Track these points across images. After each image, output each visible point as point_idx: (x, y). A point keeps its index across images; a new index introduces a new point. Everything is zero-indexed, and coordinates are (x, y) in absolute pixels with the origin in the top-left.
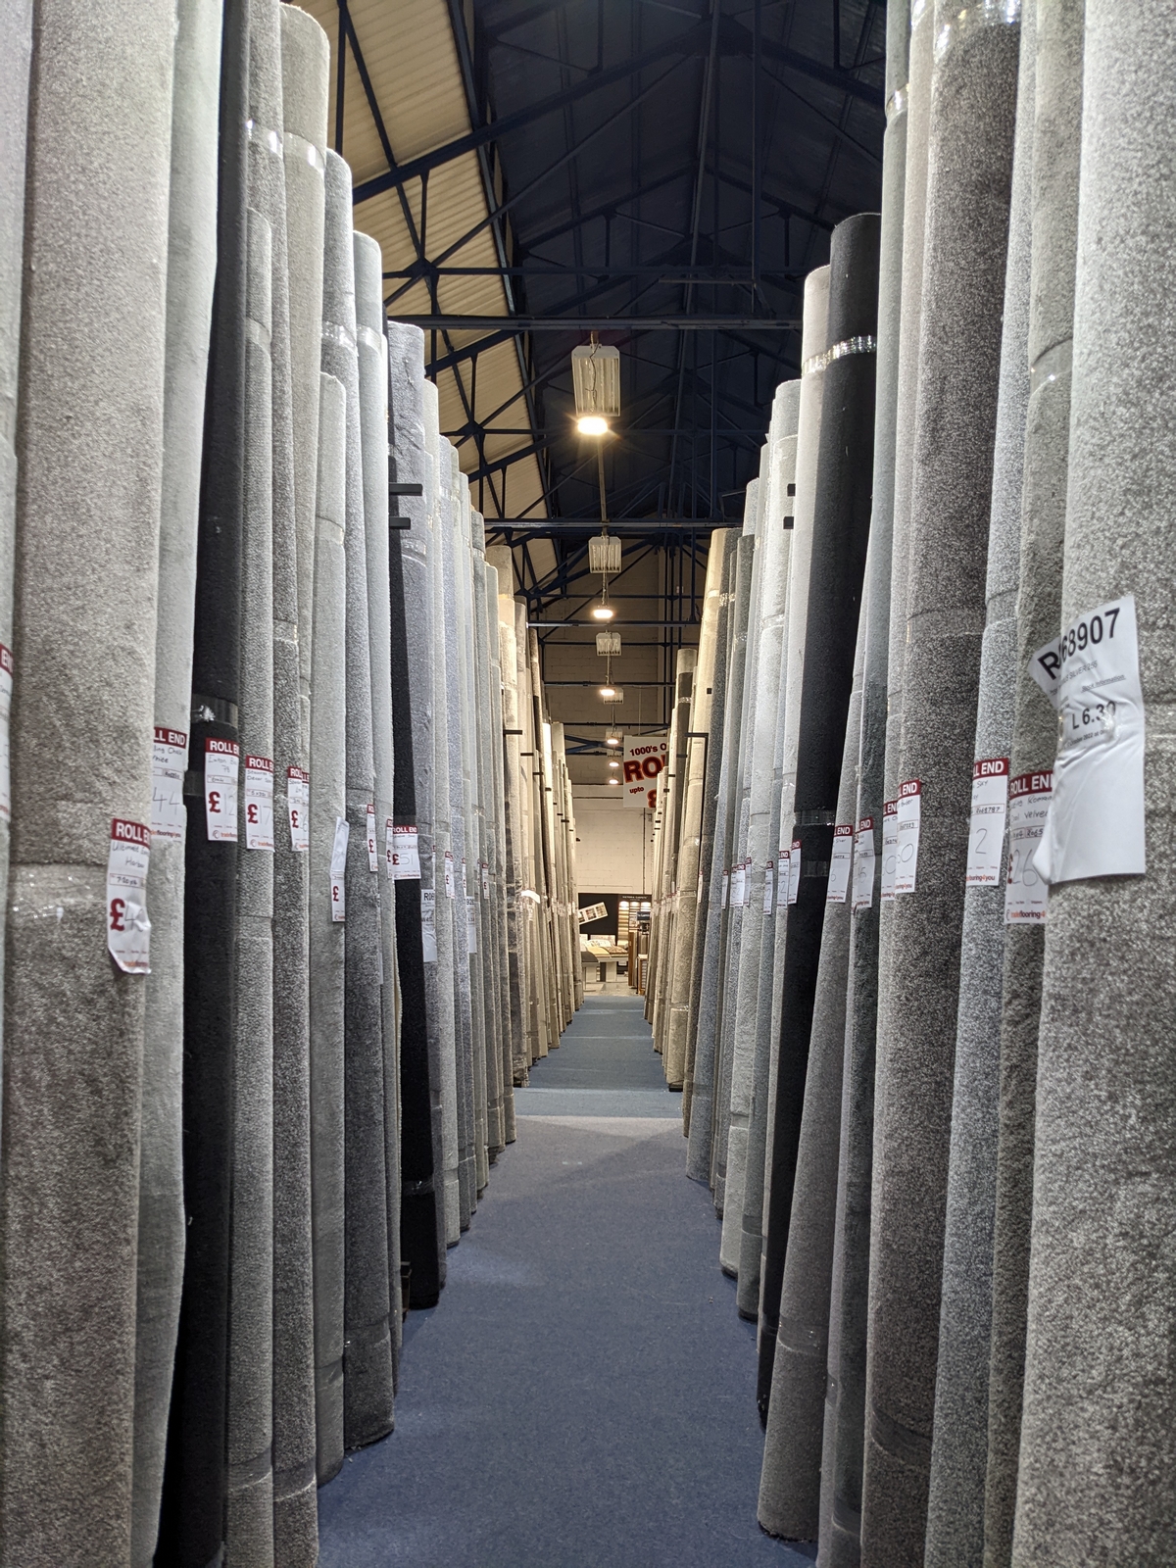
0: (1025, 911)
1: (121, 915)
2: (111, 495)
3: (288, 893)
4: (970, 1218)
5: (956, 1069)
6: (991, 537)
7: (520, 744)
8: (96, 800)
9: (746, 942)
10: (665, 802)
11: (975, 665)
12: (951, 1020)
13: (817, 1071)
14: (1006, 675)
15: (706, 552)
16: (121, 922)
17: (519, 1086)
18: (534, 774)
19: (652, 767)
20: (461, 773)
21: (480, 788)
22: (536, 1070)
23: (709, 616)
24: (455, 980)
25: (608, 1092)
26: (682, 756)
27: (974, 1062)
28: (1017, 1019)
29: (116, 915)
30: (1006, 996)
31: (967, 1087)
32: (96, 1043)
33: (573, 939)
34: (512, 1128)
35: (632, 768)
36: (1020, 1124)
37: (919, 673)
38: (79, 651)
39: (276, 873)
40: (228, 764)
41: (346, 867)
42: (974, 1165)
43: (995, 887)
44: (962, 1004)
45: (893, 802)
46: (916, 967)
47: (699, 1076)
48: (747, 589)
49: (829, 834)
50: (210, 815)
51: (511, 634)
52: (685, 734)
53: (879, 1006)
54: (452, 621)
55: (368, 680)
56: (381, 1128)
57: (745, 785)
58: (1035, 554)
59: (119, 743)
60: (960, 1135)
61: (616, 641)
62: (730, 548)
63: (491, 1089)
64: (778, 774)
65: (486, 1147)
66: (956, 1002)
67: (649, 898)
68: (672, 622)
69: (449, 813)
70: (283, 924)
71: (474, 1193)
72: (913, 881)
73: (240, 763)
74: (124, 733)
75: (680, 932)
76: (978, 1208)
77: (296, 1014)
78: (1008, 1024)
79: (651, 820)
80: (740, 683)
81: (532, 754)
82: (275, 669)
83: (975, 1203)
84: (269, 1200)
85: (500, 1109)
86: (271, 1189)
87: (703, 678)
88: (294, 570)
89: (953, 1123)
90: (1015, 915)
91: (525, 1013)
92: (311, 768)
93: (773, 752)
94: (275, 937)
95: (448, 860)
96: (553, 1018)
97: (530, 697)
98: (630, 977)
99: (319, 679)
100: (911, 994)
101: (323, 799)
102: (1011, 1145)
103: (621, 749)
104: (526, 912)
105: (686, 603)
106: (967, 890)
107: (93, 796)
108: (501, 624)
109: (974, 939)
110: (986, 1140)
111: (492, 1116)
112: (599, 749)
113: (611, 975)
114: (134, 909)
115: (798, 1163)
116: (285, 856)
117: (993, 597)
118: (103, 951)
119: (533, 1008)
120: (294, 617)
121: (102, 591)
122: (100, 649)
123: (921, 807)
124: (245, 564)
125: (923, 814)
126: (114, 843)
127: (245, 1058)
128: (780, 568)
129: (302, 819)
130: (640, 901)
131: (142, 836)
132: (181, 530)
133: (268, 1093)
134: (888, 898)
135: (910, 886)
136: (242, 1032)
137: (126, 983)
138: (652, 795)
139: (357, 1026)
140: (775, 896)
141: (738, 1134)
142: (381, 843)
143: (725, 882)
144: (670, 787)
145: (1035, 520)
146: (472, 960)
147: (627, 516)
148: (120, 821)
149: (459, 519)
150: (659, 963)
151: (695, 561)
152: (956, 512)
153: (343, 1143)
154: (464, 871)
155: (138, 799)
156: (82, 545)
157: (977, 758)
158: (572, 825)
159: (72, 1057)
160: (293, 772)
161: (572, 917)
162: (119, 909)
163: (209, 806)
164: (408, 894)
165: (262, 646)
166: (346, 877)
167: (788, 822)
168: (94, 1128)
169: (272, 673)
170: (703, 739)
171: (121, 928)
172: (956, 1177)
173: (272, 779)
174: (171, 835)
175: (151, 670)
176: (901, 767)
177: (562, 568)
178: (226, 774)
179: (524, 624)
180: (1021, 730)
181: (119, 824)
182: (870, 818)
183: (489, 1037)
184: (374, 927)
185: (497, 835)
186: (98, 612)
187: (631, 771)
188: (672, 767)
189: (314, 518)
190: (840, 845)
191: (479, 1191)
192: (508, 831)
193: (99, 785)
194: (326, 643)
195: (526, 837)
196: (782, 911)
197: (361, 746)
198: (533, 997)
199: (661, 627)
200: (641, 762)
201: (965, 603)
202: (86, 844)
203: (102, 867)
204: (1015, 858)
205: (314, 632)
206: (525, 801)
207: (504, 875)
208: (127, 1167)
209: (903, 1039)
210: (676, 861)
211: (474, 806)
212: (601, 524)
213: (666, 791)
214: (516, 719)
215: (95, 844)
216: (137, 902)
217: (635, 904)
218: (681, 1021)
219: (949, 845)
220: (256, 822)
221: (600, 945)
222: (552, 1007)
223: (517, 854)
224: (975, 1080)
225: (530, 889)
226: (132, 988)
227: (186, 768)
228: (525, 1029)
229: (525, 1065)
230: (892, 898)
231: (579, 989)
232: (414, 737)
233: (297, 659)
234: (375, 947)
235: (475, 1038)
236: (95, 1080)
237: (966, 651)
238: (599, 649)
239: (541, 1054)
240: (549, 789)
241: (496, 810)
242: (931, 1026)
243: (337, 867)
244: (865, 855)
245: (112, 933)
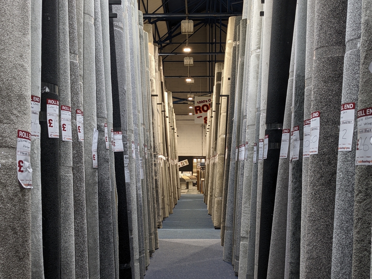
0: (364, 160)
1: (22, 166)
2: (13, 5)
3: (78, 157)
4: (341, 275)
5: (335, 220)
6: (348, 18)
7: (157, 100)
8: (11, 123)
9: (246, 174)
10: (211, 121)
11: (341, 67)
12: (333, 201)
13: (277, 221)
14: (354, 71)
15: (226, 27)
16: (22, 169)
17: (159, 228)
18: (162, 111)
19: (205, 108)
20: (137, 111)
21: (143, 117)
22: (165, 222)
23: (228, 50)
24: (137, 189)
25: (192, 230)
26: (218, 104)
27: (342, 217)
28: (361, 201)
29: (20, 166)
30: (356, 192)
31: (339, 226)
32: (15, 215)
33: (177, 173)
34: (157, 243)
35: (198, 108)
36: (362, 240)
37: (319, 70)
38: (3, 66)
39: (73, 150)
40: (55, 109)
41: (98, 147)
42: (342, 255)
43: (350, 151)
44: (337, 196)
45: (308, 120)
46: (318, 182)
47: (227, 223)
48: (244, 39)
49: (280, 132)
50: (49, 128)
51: (153, 58)
52: (219, 96)
53: (302, 196)
54: (132, 53)
55: (103, 76)
56: (113, 244)
57: (244, 114)
58: (368, 24)
59: (19, 101)
60: (337, 244)
61: (191, 60)
62: (237, 24)
63: (150, 229)
64: (258, 110)
65: (149, 251)
66: (334, 195)
67: (205, 158)
68: (212, 53)
69: (133, 127)
70: (76, 169)
71: (144, 268)
72: (317, 150)
73: (59, 108)
74: (21, 97)
75: (218, 170)
76: (344, 271)
77: (82, 203)
78: (357, 203)
79: (205, 128)
80: (242, 75)
81: (161, 104)
82: (70, 72)
83: (343, 269)
84: (74, 272)
85: (153, 237)
86: (75, 268)
87: (226, 73)
88: (76, 34)
89: (334, 240)
90: (360, 162)
91: (160, 201)
92: (84, 110)
93: (256, 102)
94: (74, 174)
95: (133, 144)
96: (170, 203)
97: (160, 82)
98: (198, 187)
99: (86, 76)
100: (316, 192)
101: (88, 122)
102: (358, 248)
103: (193, 101)
104: (160, 163)
105: (218, 45)
106: (339, 153)
107: (11, 122)
108: (150, 54)
109: (342, 171)
110: (347, 246)
111: (150, 239)
112: (185, 102)
113: (191, 186)
114: (27, 164)
115: (270, 255)
116: (76, 143)
117: (349, 41)
118: (16, 180)
119: (163, 199)
120: (77, 52)
121: (11, 42)
122: (11, 65)
123: (320, 122)
124: (59, 32)
125: (321, 124)
126: (19, 139)
127: (64, 219)
128: (258, 31)
129: (82, 130)
130: (201, 159)
131: (28, 136)
132: (36, 19)
133: (73, 232)
134: (306, 156)
135: (316, 151)
136: (62, 210)
137: (25, 192)
138: (206, 119)
139: (103, 207)
140: (258, 156)
141: (244, 244)
142: (110, 138)
143: (237, 151)
144: (213, 115)
145: (368, 11)
146: (142, 182)
147: (194, 12)
148: (21, 131)
149: (134, 14)
150: (210, 182)
151: (221, 30)
152: (333, 8)
153: (99, 250)
154: (139, 148)
155: (27, 122)
156: (3, 25)
157: (342, 103)
158: (175, 131)
159: (6, 220)
160: (78, 111)
161: (176, 165)
162: (21, 164)
163: (49, 125)
164: (119, 157)
165: (66, 63)
166: (97, 151)
167: (263, 128)
168: (15, 246)
169: (70, 73)
170: (226, 98)
171: (22, 171)
172: (335, 260)
173: (71, 114)
174: (35, 136)
175: (30, 73)
176: (312, 106)
177: (170, 32)
178: (55, 112)
179: (157, 54)
180: (362, 92)
181: (20, 132)
182: (298, 126)
183: (149, 210)
184: (108, 170)
185: (150, 135)
186: (9, 51)
187: (198, 110)
188: (214, 108)
189: (83, 14)
190: (285, 136)
191: (146, 267)
192: (153, 133)
193: (12, 117)
194: (88, 62)
195: (160, 135)
196: (261, 161)
197: (102, 101)
198: (163, 195)
199: (208, 55)
200: (201, 106)
201: (337, 44)
202: (8, 139)
203: (14, 148)
204: (360, 141)
205: (84, 58)
206: (159, 122)
207: (153, 150)
208: (27, 261)
209: (314, 209)
210: (216, 144)
211: (141, 124)
212: (185, 15)
213: (212, 117)
214: (155, 91)
215: (12, 140)
216: (28, 161)
217: (199, 160)
218: (219, 203)
219: (331, 136)
220: (65, 131)
221: (186, 175)
222: (170, 199)
223: (156, 142)
224: (342, 224)
225: (161, 155)
226: (27, 194)
227: (40, 110)
228: (161, 207)
229: (161, 220)
230: (309, 156)
231: (179, 192)
232: (120, 98)
233: (78, 68)
234: (109, 177)
235: (144, 211)
236: (15, 229)
237: (337, 62)
238: (185, 63)
239: (166, 216)
240: (167, 117)
241: (149, 125)
242: (324, 204)
243: (94, 147)
244: (296, 140)
245: (19, 173)
